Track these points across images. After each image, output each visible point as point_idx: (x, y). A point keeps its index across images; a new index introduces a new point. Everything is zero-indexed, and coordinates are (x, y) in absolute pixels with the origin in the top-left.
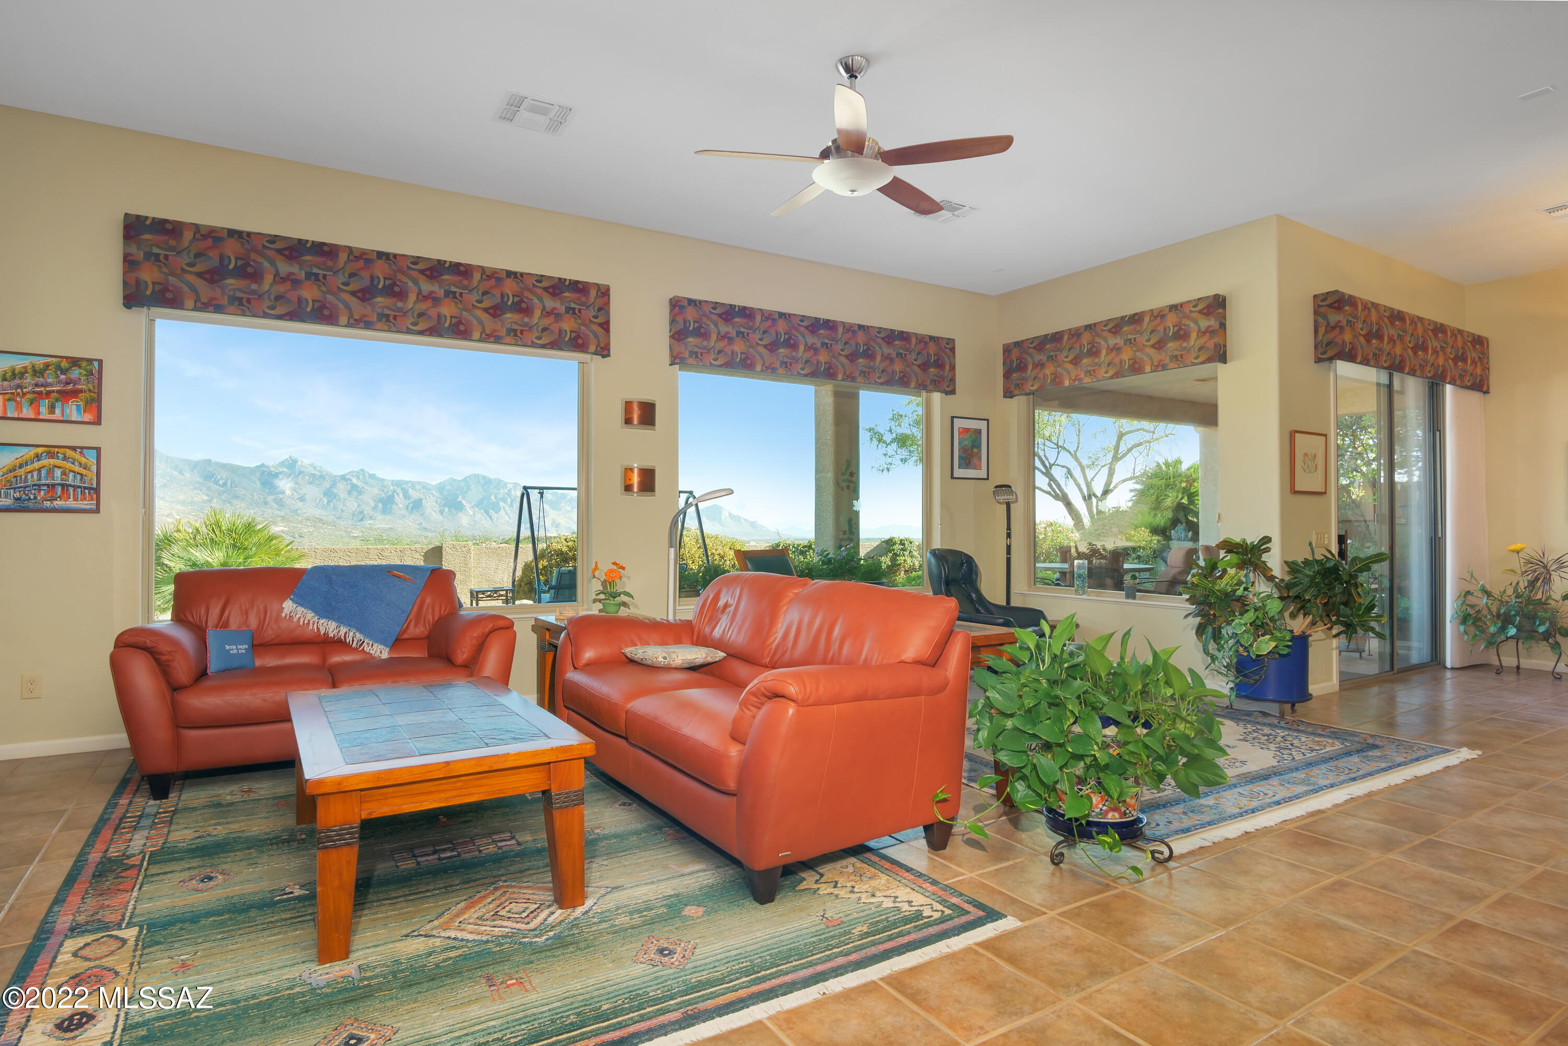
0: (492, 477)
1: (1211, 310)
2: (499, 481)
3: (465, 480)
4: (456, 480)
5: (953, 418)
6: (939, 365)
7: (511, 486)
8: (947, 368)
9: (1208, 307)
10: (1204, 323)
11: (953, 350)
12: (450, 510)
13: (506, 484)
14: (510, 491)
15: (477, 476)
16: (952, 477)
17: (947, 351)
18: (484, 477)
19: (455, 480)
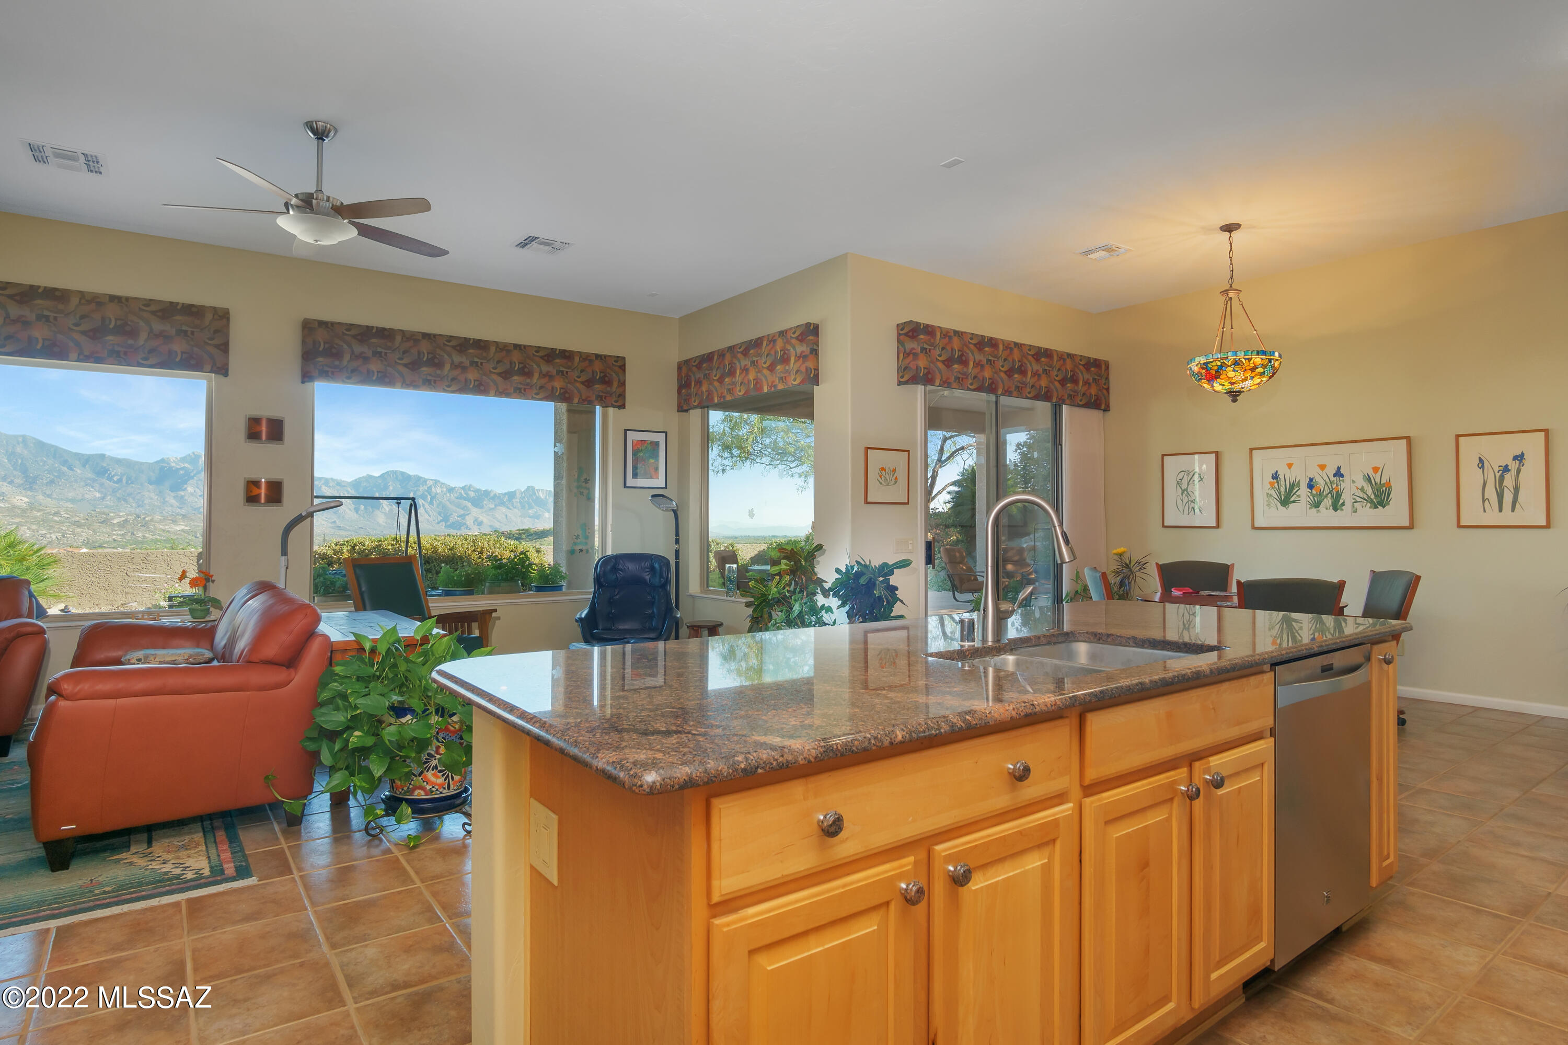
0: (411, 473)
1: (804, 337)
2: (419, 478)
3: (382, 476)
4: (373, 476)
5: (626, 431)
6: (606, 381)
7: (431, 483)
8: (615, 384)
9: (801, 334)
10: (802, 348)
11: (623, 368)
12: (365, 508)
13: (425, 481)
14: (430, 488)
15: (395, 472)
16: (625, 487)
17: (617, 369)
18: (402, 473)
19: (371, 477)
